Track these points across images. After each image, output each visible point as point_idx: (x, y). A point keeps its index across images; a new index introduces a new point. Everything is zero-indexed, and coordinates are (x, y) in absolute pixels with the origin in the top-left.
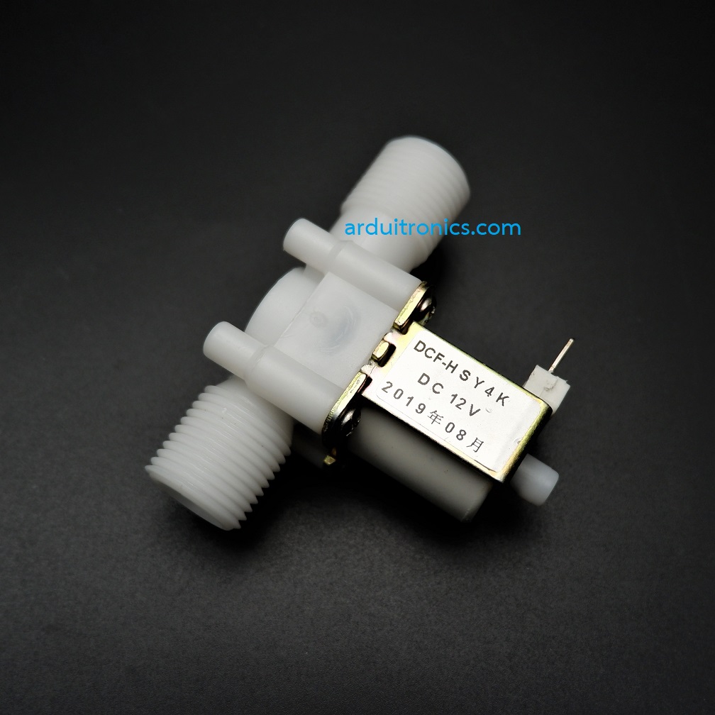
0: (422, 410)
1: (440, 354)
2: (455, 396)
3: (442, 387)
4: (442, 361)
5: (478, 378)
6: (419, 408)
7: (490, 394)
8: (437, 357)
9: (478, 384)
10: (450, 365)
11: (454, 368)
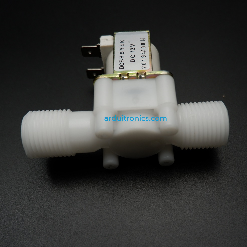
0: (144, 56)
1: (120, 62)
2: (132, 52)
3: (131, 55)
4: (122, 60)
5: (120, 50)
6: (144, 57)
7: (123, 45)
8: (122, 62)
9: (122, 49)
10: (122, 58)
11: (122, 56)
